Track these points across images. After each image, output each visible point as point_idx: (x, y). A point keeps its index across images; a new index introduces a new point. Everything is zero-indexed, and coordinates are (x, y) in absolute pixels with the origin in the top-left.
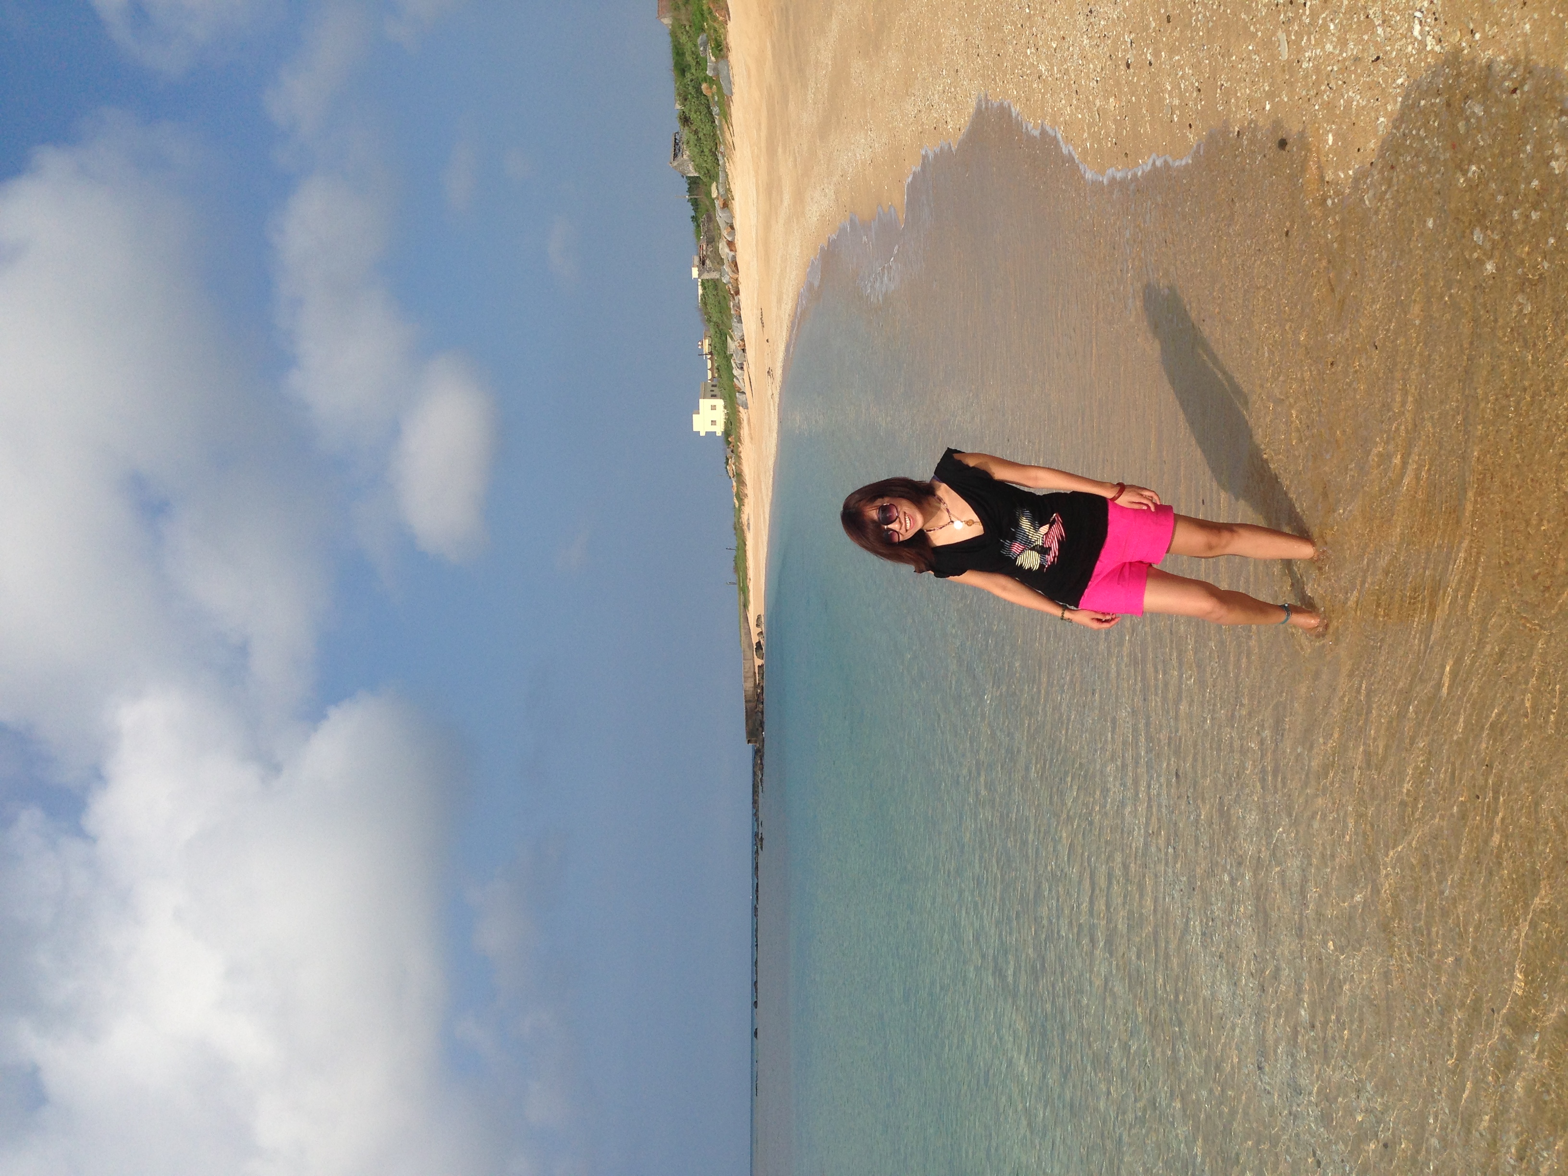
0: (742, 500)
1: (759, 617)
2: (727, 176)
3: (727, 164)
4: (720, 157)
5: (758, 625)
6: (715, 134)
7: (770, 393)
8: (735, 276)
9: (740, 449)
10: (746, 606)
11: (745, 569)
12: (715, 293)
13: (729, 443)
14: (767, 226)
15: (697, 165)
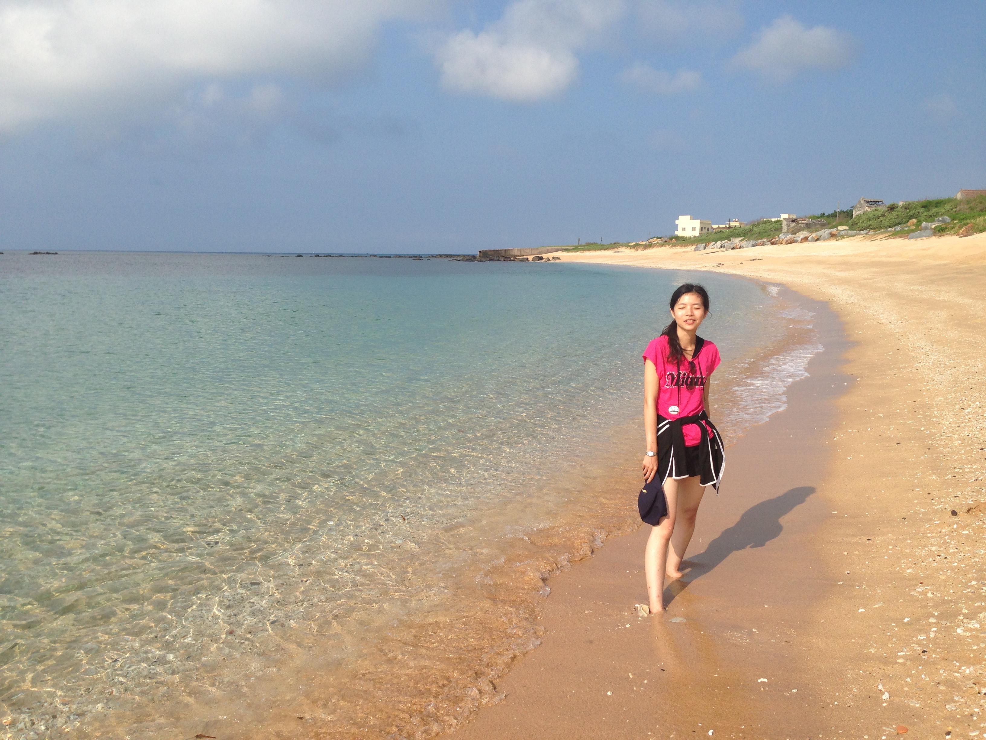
0: (634, 248)
1: (559, 258)
2: (853, 236)
3: (861, 236)
4: (865, 231)
5: (554, 258)
6: (881, 228)
7: (707, 265)
8: (784, 242)
9: (667, 247)
10: (566, 250)
11: (589, 250)
12: (772, 229)
13: (671, 239)
15: (860, 216)
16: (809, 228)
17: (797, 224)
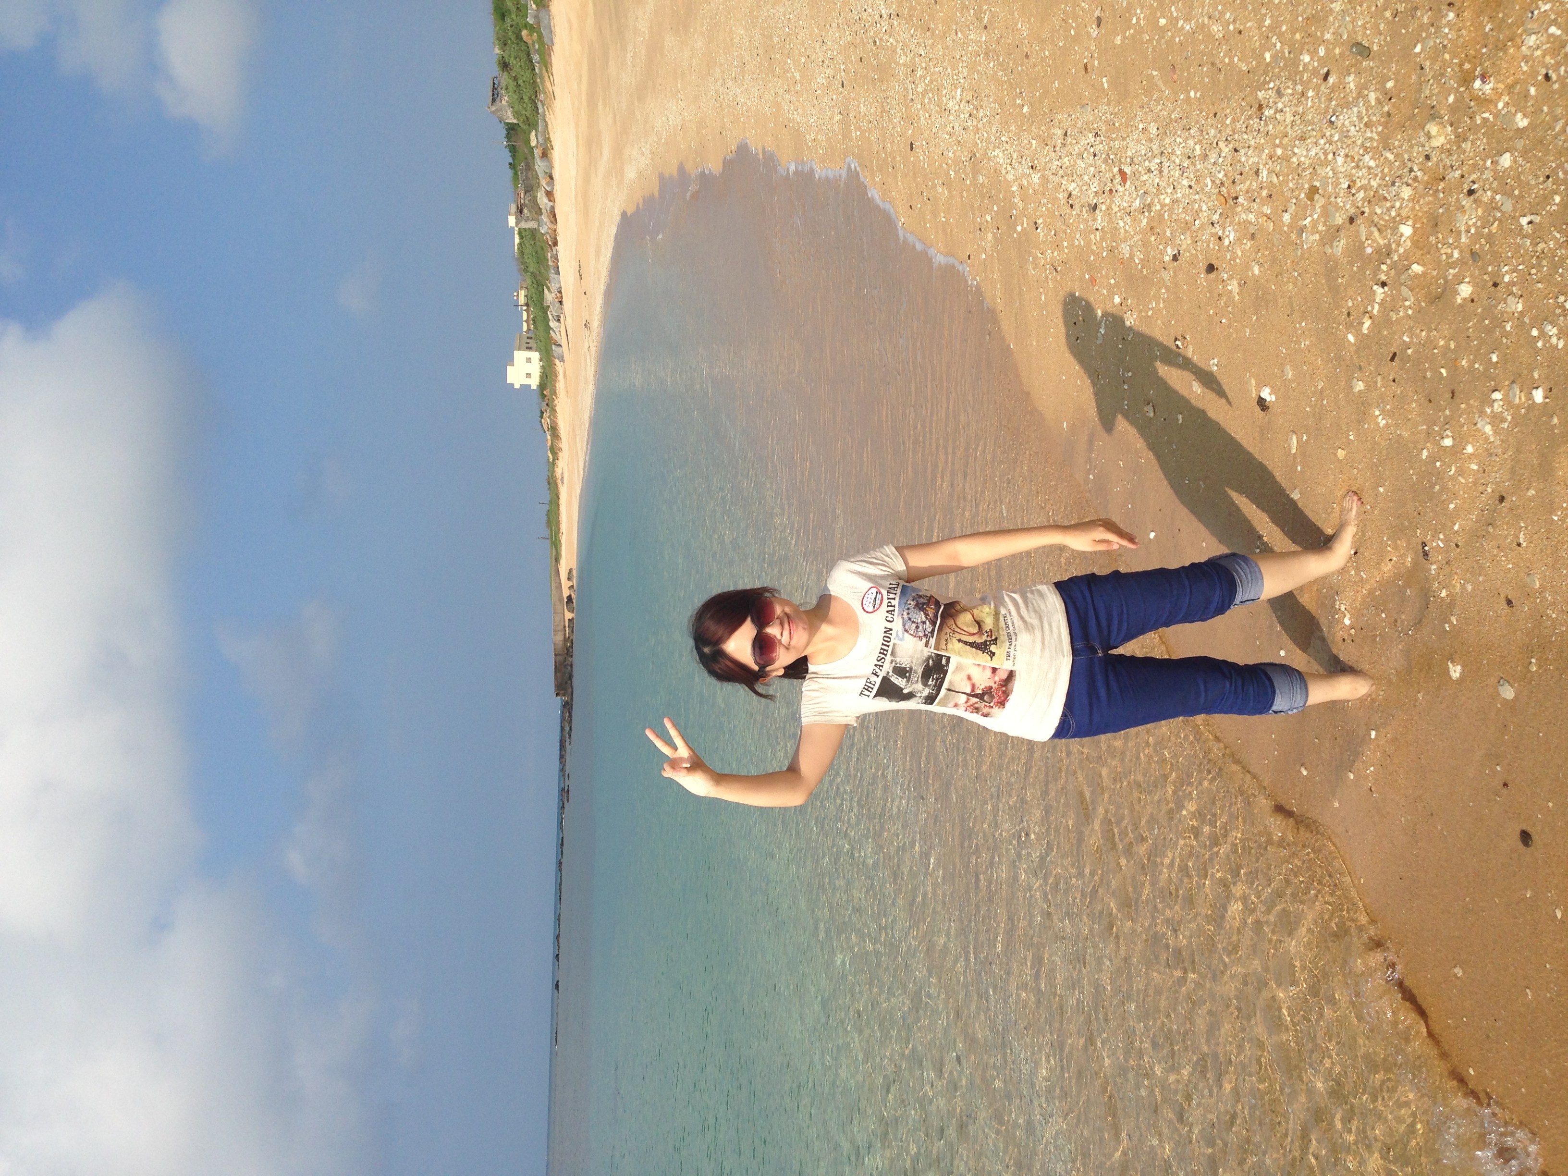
0: (556, 453)
1: (570, 571)
2: (547, 125)
3: (547, 113)
4: (540, 106)
5: (569, 579)
6: (535, 82)
7: (586, 346)
8: (553, 227)
9: (556, 402)
10: (557, 559)
11: (558, 523)
12: (532, 243)
13: (544, 396)
14: (586, 179)
15: (516, 112)
16: (532, 187)
17: (526, 206)
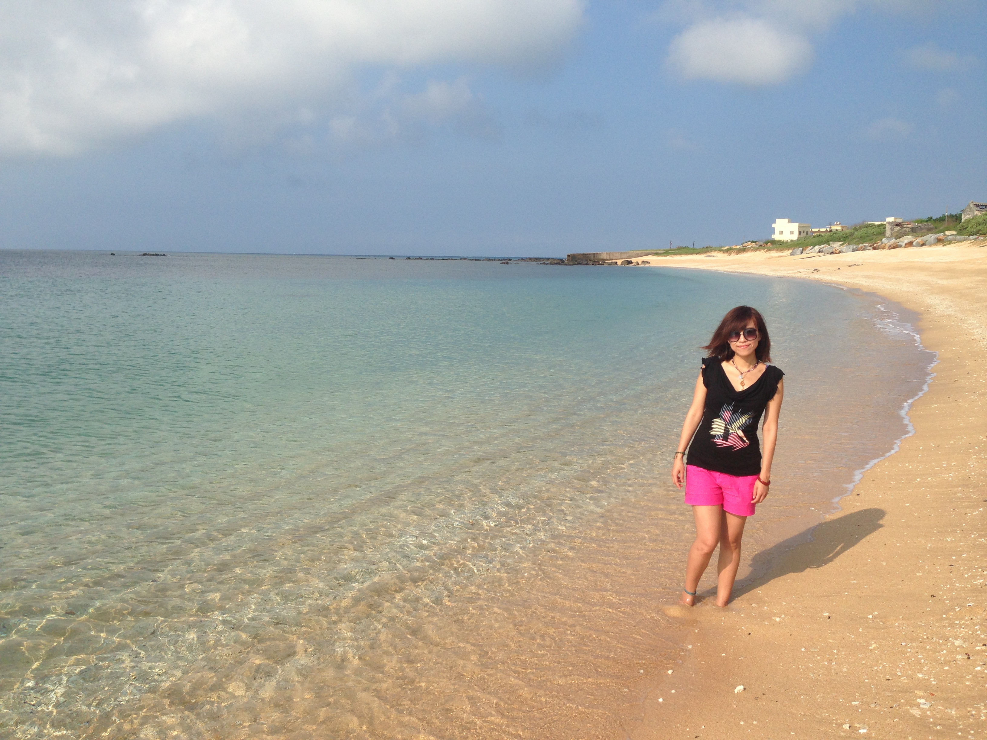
0: (727, 252)
1: (648, 263)
2: (961, 241)
3: (969, 242)
4: (974, 237)
5: (643, 262)
7: (801, 270)
8: (887, 247)
9: (762, 251)
10: (656, 254)
11: (681, 254)
12: (875, 233)
13: (767, 243)
15: (970, 221)
16: (915, 232)
17: (902, 228)
